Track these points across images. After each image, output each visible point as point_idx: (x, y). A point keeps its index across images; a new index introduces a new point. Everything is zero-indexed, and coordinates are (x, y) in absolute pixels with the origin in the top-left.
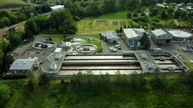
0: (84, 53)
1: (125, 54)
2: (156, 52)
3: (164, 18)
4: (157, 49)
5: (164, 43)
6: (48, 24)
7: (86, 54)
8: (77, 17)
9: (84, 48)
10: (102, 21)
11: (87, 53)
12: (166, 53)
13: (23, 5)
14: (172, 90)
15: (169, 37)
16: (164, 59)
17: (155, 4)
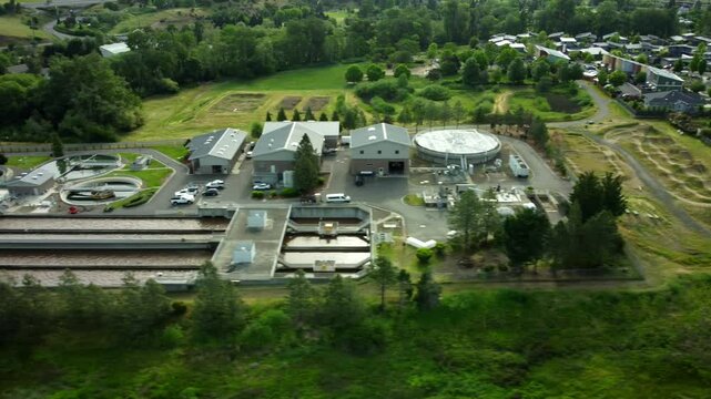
0: (72, 209)
1: (207, 214)
2: (324, 205)
3: (473, 85)
4: (328, 196)
5: (381, 173)
6: (31, 106)
7: (79, 214)
8: (169, 82)
9: (94, 193)
10: (251, 95)
11: (85, 209)
12: (357, 209)
13: (17, 38)
14: (256, 346)
15: (397, 152)
16: (333, 232)
17: (485, 37)
